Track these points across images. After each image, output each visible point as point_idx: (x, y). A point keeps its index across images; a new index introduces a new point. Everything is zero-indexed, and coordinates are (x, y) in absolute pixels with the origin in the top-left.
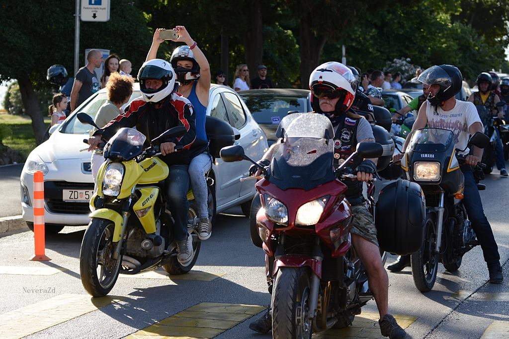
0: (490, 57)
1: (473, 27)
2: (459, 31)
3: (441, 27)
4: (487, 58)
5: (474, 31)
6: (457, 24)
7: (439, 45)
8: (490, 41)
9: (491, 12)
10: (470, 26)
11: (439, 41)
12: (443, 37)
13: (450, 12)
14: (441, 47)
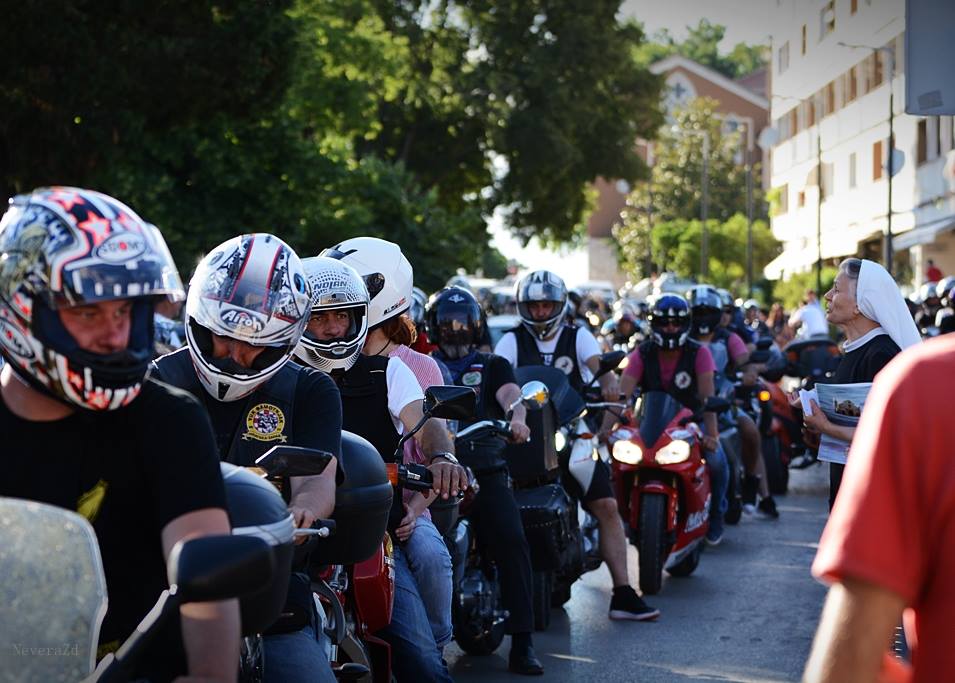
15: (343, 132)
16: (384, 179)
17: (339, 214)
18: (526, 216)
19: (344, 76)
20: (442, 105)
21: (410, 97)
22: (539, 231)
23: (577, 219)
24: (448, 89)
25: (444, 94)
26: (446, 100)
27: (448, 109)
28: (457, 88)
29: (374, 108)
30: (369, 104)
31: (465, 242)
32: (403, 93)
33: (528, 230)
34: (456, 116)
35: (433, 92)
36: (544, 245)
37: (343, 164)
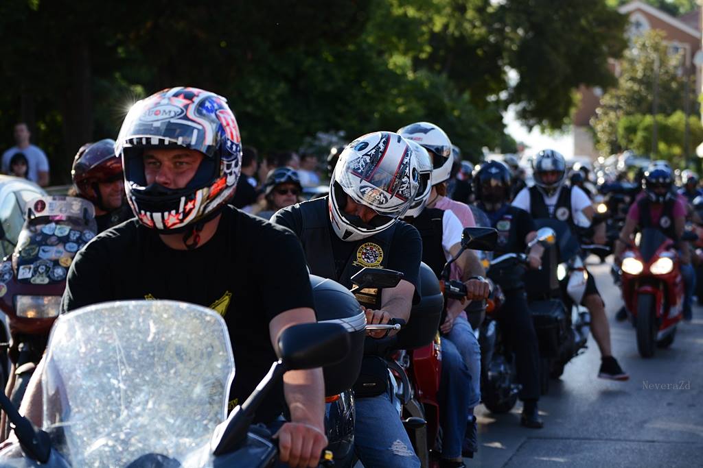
0: (479, 128)
1: (450, 77)
2: (426, 84)
3: (396, 78)
4: (474, 130)
5: (452, 84)
6: (422, 74)
7: (392, 109)
8: (478, 100)
9: (479, 52)
10: (444, 76)
11: (393, 102)
12: (399, 95)
13: (411, 54)
14: (396, 113)
15: (405, 53)
16: (433, 86)
17: (401, 110)
18: (530, 112)
19: (405, 15)
20: (473, 35)
21: (451, 29)
22: (539, 122)
23: (566, 114)
24: (477, 23)
25: (474, 27)
26: (476, 31)
27: (477, 38)
28: (484, 23)
29: (426, 37)
30: (423, 34)
31: (488, 129)
32: (446, 27)
33: (532, 121)
34: (483, 42)
35: (467, 26)
36: (543, 131)
37: (404, 75)
